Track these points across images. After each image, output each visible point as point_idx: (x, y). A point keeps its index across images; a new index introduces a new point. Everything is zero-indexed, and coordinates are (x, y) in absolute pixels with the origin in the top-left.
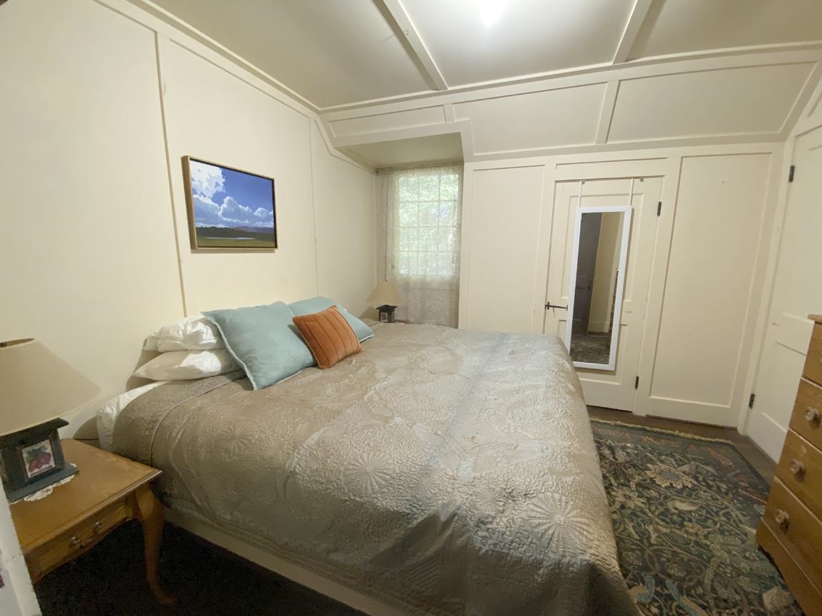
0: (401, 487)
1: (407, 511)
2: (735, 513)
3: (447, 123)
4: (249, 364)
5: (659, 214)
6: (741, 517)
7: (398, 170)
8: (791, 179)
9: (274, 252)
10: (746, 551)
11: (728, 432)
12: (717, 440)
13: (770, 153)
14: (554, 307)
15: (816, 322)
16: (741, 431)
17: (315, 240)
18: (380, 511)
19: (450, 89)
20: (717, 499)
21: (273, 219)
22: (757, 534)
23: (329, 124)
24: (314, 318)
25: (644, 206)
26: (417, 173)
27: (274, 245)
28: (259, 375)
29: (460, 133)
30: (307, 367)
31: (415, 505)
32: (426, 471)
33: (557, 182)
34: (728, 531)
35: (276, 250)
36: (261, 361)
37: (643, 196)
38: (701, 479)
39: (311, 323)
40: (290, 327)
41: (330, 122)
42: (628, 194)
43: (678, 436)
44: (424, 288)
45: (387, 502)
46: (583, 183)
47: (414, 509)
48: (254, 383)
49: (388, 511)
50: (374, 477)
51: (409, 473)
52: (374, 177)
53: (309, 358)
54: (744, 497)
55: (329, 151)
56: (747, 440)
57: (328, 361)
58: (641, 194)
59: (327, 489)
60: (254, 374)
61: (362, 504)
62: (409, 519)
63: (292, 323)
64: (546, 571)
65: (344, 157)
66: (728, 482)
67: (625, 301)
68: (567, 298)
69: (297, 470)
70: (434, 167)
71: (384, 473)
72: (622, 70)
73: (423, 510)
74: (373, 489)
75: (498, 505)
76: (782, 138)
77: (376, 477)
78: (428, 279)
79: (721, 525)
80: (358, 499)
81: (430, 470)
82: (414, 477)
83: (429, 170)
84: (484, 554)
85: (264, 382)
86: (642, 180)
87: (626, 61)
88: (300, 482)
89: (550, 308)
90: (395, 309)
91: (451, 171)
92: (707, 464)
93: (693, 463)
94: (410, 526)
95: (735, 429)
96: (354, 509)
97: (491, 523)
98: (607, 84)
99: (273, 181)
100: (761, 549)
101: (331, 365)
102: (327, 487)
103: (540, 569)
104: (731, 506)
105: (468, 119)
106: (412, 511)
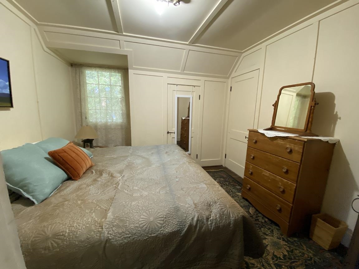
0: (170, 220)
1: (179, 229)
2: (233, 190)
3: (121, 49)
4: (25, 188)
5: (200, 99)
6: (235, 191)
7: (85, 66)
8: (231, 91)
9: (9, 110)
10: (240, 200)
11: (221, 167)
12: (220, 170)
13: (225, 82)
14: (170, 133)
15: (250, 131)
16: (223, 166)
17: (38, 102)
18: (166, 235)
19: (124, 34)
20: (228, 188)
21: (9, 87)
22: (242, 194)
23: (44, 32)
24: (63, 150)
25: (196, 96)
26: (98, 70)
27: (10, 106)
28: (36, 193)
29: (127, 55)
30: (65, 181)
31: (180, 225)
32: (177, 209)
33: (168, 84)
34: (234, 196)
35: (11, 109)
36: (35, 184)
37: (195, 92)
38: (222, 183)
39: (62, 154)
40: (46, 158)
41: (45, 31)
42: (191, 92)
43: (211, 171)
44: (107, 128)
45: (168, 230)
46: (177, 86)
47: (181, 226)
48: (34, 200)
49: (170, 233)
50: (157, 222)
51: (170, 213)
52: (70, 68)
53: (65, 176)
54: (233, 185)
55: (43, 49)
56: (226, 168)
57: (79, 175)
58: (194, 92)
59: (134, 238)
60: (32, 194)
61: (156, 236)
62: (181, 232)
63: (48, 156)
64: (232, 225)
65: (52, 54)
66: (227, 182)
67: (192, 129)
68: (174, 129)
69: (110, 237)
70: (108, 68)
71: (160, 218)
72: (191, 46)
73: (185, 225)
74: (158, 227)
75: (209, 210)
76: (228, 78)
77: (157, 221)
78: (109, 124)
79: (232, 195)
80: (153, 235)
81: (178, 208)
82: (174, 213)
83: (105, 69)
84: (213, 230)
85: (42, 197)
86: (194, 87)
87: (192, 44)
88: (115, 243)
89: (169, 133)
90: (93, 141)
91: (117, 72)
92: (221, 178)
93: (218, 179)
94: (182, 235)
95: (222, 166)
96: (153, 240)
97: (210, 217)
98: (185, 50)
99: (8, 62)
100: (243, 198)
101: (81, 176)
102: (133, 237)
103: (230, 225)
104: (231, 188)
105: (132, 50)
106: (181, 227)
